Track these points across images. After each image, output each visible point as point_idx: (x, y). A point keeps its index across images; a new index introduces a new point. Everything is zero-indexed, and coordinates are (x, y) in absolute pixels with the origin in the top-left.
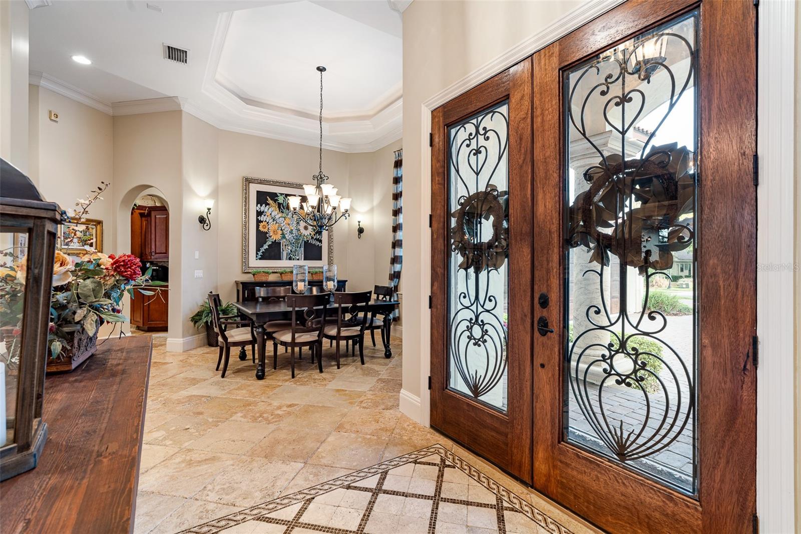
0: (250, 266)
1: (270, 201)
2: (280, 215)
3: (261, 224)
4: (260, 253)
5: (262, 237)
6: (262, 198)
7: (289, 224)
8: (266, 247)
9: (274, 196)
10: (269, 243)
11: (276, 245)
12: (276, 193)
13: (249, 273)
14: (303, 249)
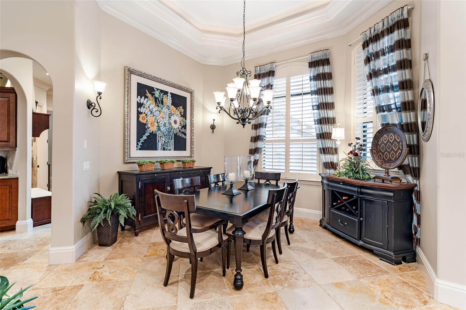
0: (131, 156)
1: (149, 95)
2: (156, 108)
3: (141, 116)
4: (140, 144)
5: (141, 128)
6: (142, 90)
7: (163, 118)
8: (145, 137)
9: (151, 90)
10: (147, 134)
11: (153, 137)
12: (153, 88)
13: (135, 163)
14: (173, 140)
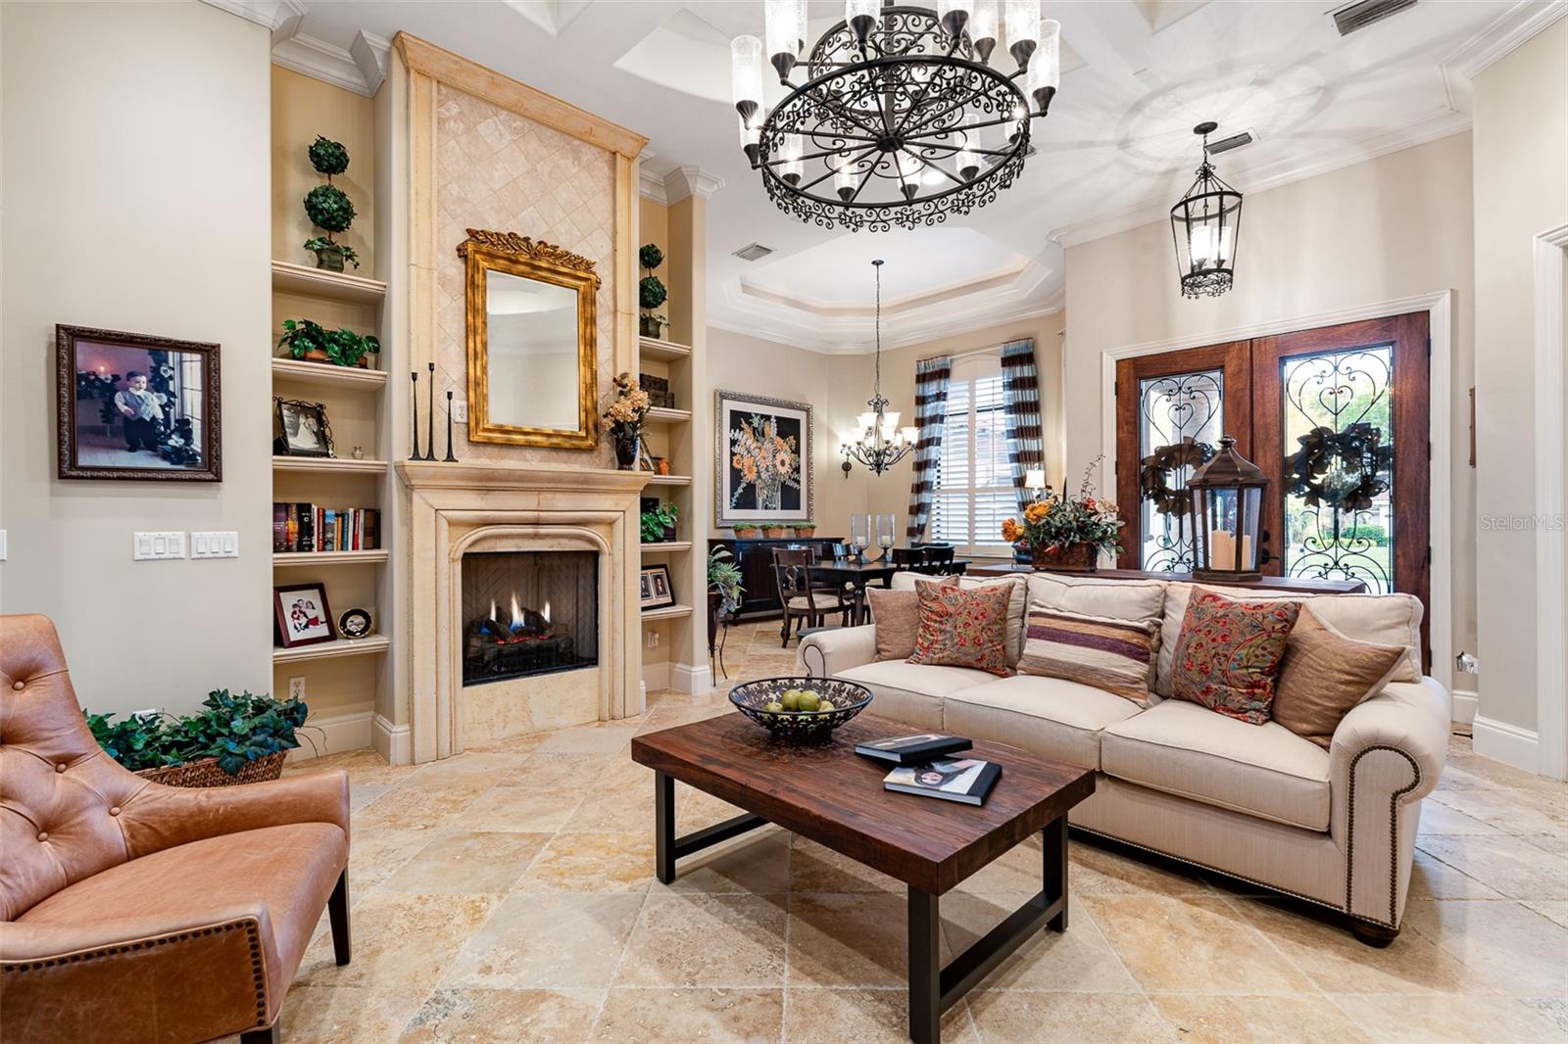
0: (724, 518)
1: (744, 425)
2: (755, 445)
3: (735, 458)
4: (734, 500)
5: (736, 475)
6: (738, 419)
7: (765, 458)
8: (740, 490)
9: (748, 416)
10: (743, 485)
11: (751, 488)
12: (750, 414)
13: (729, 528)
14: (779, 493)
